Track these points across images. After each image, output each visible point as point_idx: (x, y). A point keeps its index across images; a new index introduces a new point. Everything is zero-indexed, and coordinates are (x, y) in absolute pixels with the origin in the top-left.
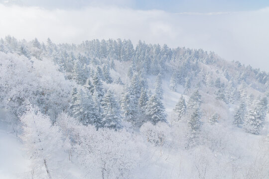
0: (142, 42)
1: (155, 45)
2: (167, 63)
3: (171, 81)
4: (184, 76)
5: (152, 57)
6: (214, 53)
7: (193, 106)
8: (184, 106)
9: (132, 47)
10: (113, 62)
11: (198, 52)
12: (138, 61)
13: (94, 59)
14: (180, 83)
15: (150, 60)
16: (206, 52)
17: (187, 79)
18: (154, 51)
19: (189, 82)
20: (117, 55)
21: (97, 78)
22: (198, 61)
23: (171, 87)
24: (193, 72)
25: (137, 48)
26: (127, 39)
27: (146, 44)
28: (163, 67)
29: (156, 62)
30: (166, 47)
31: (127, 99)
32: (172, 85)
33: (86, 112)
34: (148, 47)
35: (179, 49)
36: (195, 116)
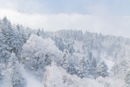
0: (88, 31)
1: (95, 33)
2: (102, 43)
3: (105, 53)
4: (112, 51)
5: (93, 39)
6: (129, 38)
7: (122, 69)
8: (117, 69)
9: (83, 34)
10: (73, 41)
11: (119, 38)
12: (86, 41)
13: (65, 39)
14: (110, 55)
15: (93, 41)
16: (124, 38)
17: (114, 53)
18: (94, 36)
19: (116, 55)
20: (74, 37)
21: (71, 49)
22: (120, 43)
23: (105, 57)
24: (117, 49)
25: (85, 34)
26: (80, 30)
27: (90, 32)
28: (100, 45)
29: (96, 42)
30: (101, 34)
31: (87, 62)
32: (105, 55)
33: (70, 67)
34: (91, 34)
35: (108, 36)
36: (128, 76)
